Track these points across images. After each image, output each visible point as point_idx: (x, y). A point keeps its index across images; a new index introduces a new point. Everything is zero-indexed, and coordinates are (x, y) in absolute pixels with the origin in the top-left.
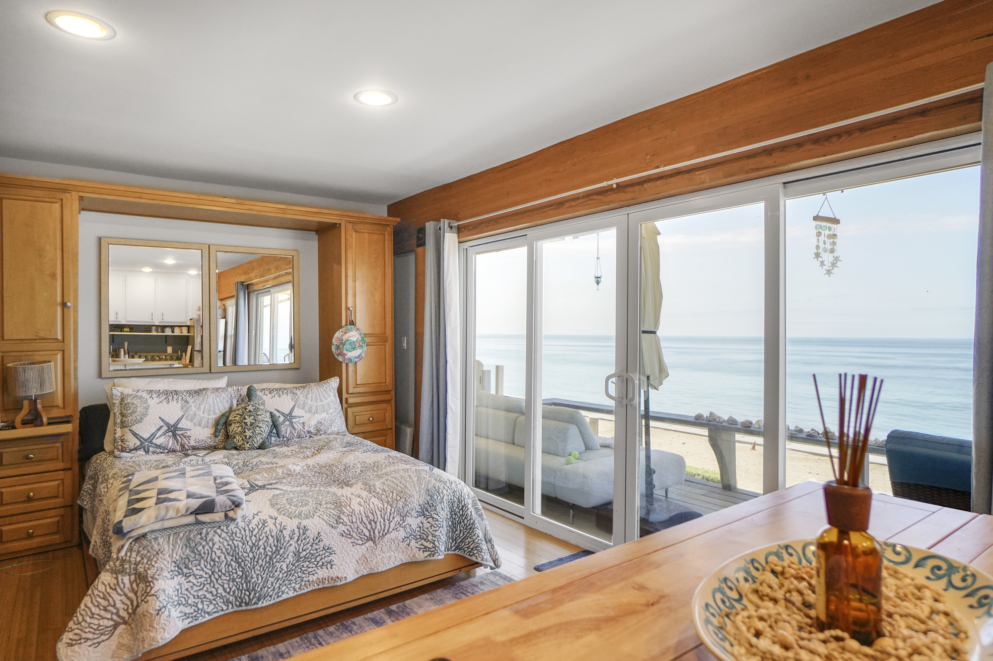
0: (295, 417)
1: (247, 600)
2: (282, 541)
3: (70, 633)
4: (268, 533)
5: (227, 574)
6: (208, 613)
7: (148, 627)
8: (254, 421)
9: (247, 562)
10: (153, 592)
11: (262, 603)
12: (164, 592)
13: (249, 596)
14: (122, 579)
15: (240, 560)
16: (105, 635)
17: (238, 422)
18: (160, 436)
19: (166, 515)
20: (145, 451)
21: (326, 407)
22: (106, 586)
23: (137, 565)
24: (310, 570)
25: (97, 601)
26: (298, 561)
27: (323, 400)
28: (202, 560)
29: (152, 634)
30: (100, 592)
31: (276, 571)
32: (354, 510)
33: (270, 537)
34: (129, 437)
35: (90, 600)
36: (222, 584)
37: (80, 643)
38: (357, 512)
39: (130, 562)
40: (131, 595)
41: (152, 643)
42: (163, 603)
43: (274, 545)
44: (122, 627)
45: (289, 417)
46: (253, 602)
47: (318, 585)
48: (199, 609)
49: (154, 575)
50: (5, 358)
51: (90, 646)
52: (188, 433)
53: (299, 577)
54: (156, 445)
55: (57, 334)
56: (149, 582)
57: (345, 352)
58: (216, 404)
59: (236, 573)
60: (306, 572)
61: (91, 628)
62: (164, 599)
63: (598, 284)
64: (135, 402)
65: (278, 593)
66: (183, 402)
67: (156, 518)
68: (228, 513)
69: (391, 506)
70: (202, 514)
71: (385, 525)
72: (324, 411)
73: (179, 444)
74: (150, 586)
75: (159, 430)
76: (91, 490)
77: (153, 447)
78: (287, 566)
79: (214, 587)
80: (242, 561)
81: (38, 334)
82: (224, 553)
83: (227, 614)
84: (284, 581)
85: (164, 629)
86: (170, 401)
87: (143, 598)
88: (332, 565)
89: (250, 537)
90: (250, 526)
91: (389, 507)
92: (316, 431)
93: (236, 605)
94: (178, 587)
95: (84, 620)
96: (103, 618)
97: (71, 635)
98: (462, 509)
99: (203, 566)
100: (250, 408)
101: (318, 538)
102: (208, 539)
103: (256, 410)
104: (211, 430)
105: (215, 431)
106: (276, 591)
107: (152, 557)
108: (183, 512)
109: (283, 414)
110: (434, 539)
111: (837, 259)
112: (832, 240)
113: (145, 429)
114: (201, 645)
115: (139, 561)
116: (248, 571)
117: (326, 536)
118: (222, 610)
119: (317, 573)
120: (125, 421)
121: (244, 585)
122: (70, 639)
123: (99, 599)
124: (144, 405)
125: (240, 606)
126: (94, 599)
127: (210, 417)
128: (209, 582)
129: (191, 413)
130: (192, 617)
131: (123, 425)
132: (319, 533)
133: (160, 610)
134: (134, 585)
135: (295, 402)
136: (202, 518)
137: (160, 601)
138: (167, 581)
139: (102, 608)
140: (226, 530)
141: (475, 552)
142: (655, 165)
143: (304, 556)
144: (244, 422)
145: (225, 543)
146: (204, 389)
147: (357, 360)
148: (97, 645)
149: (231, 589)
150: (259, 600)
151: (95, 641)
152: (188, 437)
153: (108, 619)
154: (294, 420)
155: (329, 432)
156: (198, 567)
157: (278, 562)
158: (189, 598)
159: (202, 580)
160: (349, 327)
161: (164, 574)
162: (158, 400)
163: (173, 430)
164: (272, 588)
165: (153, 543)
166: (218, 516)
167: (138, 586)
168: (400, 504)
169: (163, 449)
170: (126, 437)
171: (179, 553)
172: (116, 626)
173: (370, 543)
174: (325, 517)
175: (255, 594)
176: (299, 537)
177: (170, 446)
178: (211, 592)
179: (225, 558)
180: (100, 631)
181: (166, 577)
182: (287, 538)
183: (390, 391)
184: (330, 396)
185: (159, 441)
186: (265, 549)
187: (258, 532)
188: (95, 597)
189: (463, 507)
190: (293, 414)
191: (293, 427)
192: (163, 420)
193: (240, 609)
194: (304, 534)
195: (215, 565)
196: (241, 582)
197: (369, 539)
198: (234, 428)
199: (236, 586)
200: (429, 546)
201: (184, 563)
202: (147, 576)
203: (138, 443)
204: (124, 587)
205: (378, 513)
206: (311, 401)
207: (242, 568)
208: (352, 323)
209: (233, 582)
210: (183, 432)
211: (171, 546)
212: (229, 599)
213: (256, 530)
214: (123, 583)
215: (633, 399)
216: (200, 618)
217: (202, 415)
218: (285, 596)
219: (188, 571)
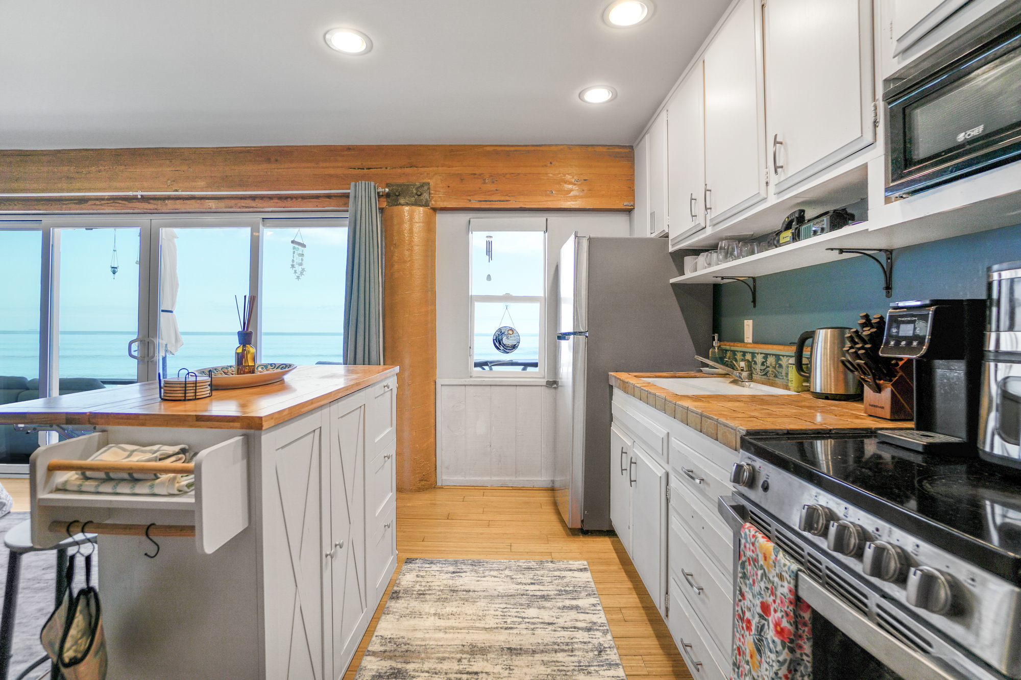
63: (114, 273)
111: (303, 270)
112: (301, 257)
142: (174, 189)
215: (154, 356)
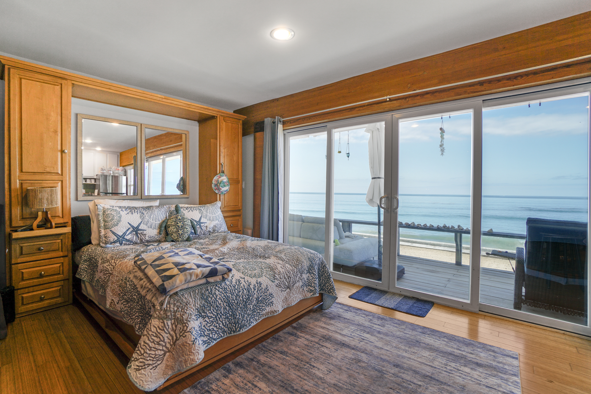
0: (202, 223)
1: (234, 329)
2: (250, 291)
3: (137, 362)
4: (243, 287)
5: (224, 315)
6: (215, 340)
7: (188, 353)
8: (183, 225)
9: (234, 306)
10: (188, 330)
11: (242, 330)
12: (195, 329)
13: (235, 327)
14: (167, 323)
15: (231, 305)
16: (159, 361)
17: (174, 226)
18: (129, 234)
19: (191, 279)
20: (120, 243)
21: (218, 217)
22: (156, 328)
23: (176, 313)
24: (263, 308)
25: (152, 339)
26: (258, 303)
27: (216, 213)
28: (211, 307)
29: (191, 357)
30: (153, 332)
31: (248, 310)
32: (280, 271)
33: (244, 290)
34: (110, 234)
35: (147, 338)
36: (222, 321)
37: (145, 368)
38: (282, 272)
39: (170, 311)
40: (172, 333)
41: (192, 362)
42: (195, 336)
43: (247, 295)
44: (168, 354)
45: (199, 222)
46: (237, 330)
47: (266, 316)
48: (210, 337)
49: (187, 318)
50: (23, 184)
51: (151, 369)
52: (145, 232)
53: (258, 313)
54: (126, 239)
55: (58, 170)
56: (185, 323)
57: (221, 187)
58: (159, 215)
59: (229, 313)
60: (261, 309)
61: (151, 357)
62: (195, 334)
64: (113, 213)
65: (249, 323)
66: (141, 213)
67: (185, 281)
68: (223, 275)
69: (296, 268)
70: (209, 277)
71: (294, 279)
72: (217, 220)
73: (139, 239)
74: (186, 326)
75: (128, 230)
76: (87, 268)
77: (125, 241)
78: (253, 306)
79: (218, 323)
80: (232, 306)
81: (46, 170)
82: (223, 302)
83: (224, 339)
84: (251, 316)
85: (198, 353)
86: (133, 212)
87: (181, 334)
88: (273, 304)
89: (235, 290)
90: (233, 284)
91: (295, 269)
92: (213, 231)
93: (228, 333)
94: (200, 325)
95: (145, 352)
96: (158, 350)
97: (137, 363)
98: (323, 268)
99: (212, 310)
100: (179, 217)
101: (267, 289)
102: (213, 293)
103: (183, 218)
104: (157, 230)
105: (160, 231)
106: (248, 322)
107: (184, 307)
108: (200, 276)
109: (196, 221)
110: (314, 285)
113: (120, 230)
114: (209, 360)
115: (176, 310)
116: (234, 311)
117: (270, 287)
118: (221, 337)
119: (266, 309)
120: (107, 225)
121: (233, 320)
122: (137, 366)
123: (153, 338)
124: (119, 215)
125: (231, 333)
126: (150, 337)
127: (156, 223)
128: (215, 320)
129: (146, 220)
130: (207, 343)
131: (106, 228)
132: (267, 285)
133: (194, 341)
134: (174, 326)
135: (201, 214)
136: (211, 280)
137: (193, 335)
138: (195, 322)
139: (156, 343)
140: (221, 287)
141: (332, 291)
142: (413, 89)
143: (261, 300)
144: (178, 226)
145: (223, 295)
146: (151, 206)
147: (226, 192)
148: (155, 368)
149: (226, 323)
150: (240, 329)
151: (154, 366)
152: (145, 234)
153: (160, 350)
154: (202, 225)
155: (220, 231)
156: (210, 312)
157: (249, 305)
158: (205, 331)
159: (212, 319)
160: (222, 174)
161: (193, 318)
162: (126, 212)
163: (136, 230)
164: (246, 321)
165: (182, 298)
166: (218, 278)
167: (176, 326)
168: (300, 267)
169: (130, 242)
170: (108, 235)
171: (199, 304)
172: (164, 355)
173: (288, 290)
174: (268, 276)
175: (238, 325)
176: (258, 288)
177: (134, 240)
178: (216, 327)
179: (223, 305)
180: (156, 358)
181: (194, 319)
182: (253, 290)
183: (240, 210)
184: (218, 211)
185: (128, 237)
186: (242, 297)
187: (238, 287)
188: (151, 336)
189: (323, 266)
190: (201, 221)
191: (202, 229)
192: (130, 224)
193: (230, 335)
194: (260, 287)
195: (218, 309)
196: (231, 319)
197: (288, 287)
198: (172, 229)
199: (229, 322)
200: (312, 289)
201: (202, 309)
202: (183, 320)
203: (116, 238)
204: (169, 328)
205: (291, 272)
206: (210, 214)
207: (232, 310)
208: (223, 172)
209: (227, 319)
210: (142, 231)
211: (193, 299)
212: (224, 330)
213: (237, 286)
214: (168, 325)
215: (396, 208)
216: (211, 343)
217: (152, 221)
218: (252, 325)
219: (205, 314)
